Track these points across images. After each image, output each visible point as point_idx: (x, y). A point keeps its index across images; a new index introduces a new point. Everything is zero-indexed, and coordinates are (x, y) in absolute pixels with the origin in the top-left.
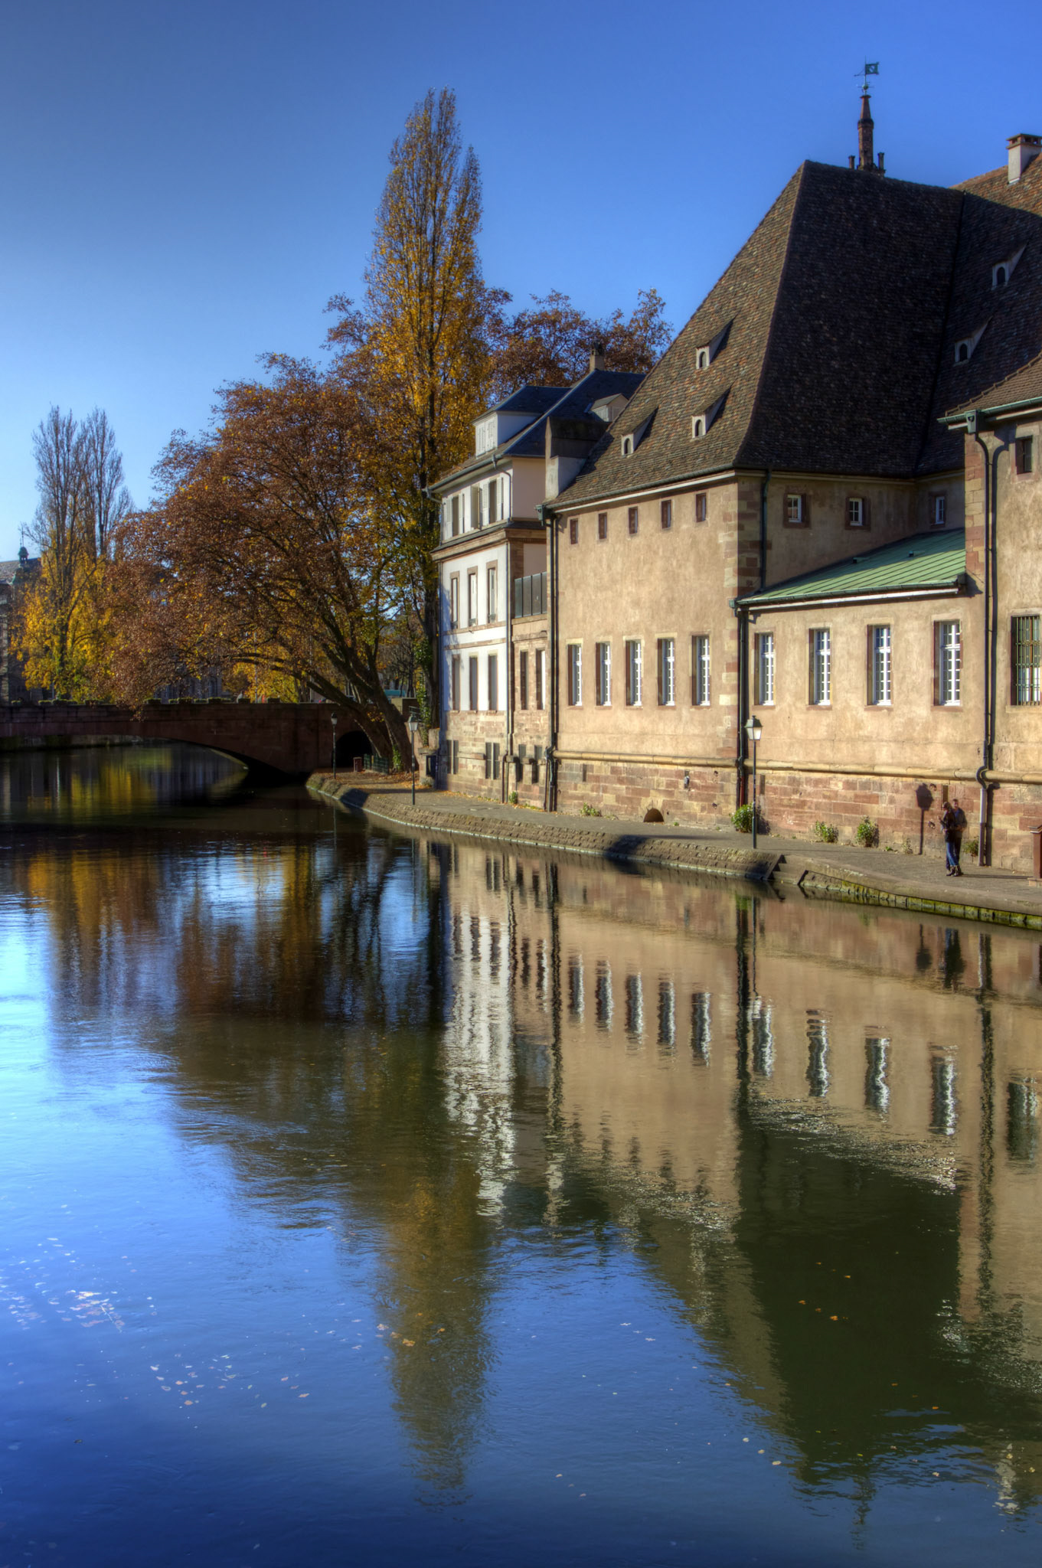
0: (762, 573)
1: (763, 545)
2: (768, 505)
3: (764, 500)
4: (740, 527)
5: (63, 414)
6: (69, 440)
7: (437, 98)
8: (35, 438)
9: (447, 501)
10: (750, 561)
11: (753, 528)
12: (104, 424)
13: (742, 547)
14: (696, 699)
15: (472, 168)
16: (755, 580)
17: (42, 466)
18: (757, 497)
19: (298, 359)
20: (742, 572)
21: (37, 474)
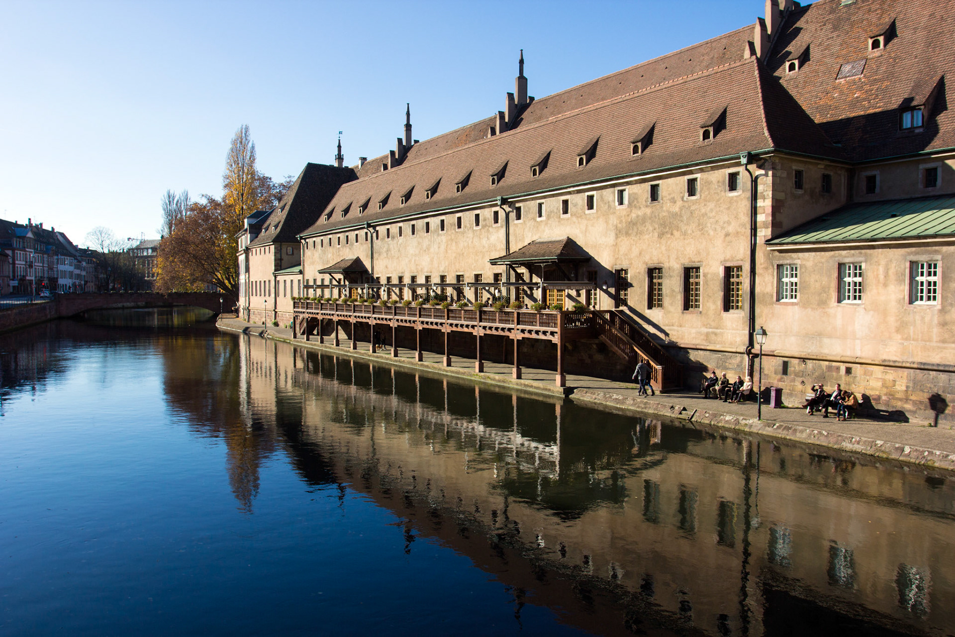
0: (281, 266)
1: (281, 260)
2: (282, 251)
3: (281, 249)
4: (275, 255)
5: (172, 192)
6: (173, 200)
7: (244, 127)
8: (162, 200)
9: (240, 240)
10: (278, 263)
11: (279, 256)
12: (187, 194)
13: (275, 260)
14: (269, 296)
15: (253, 147)
16: (279, 268)
17: (164, 210)
18: (279, 248)
19: (211, 196)
20: (275, 266)
21: (163, 212)
